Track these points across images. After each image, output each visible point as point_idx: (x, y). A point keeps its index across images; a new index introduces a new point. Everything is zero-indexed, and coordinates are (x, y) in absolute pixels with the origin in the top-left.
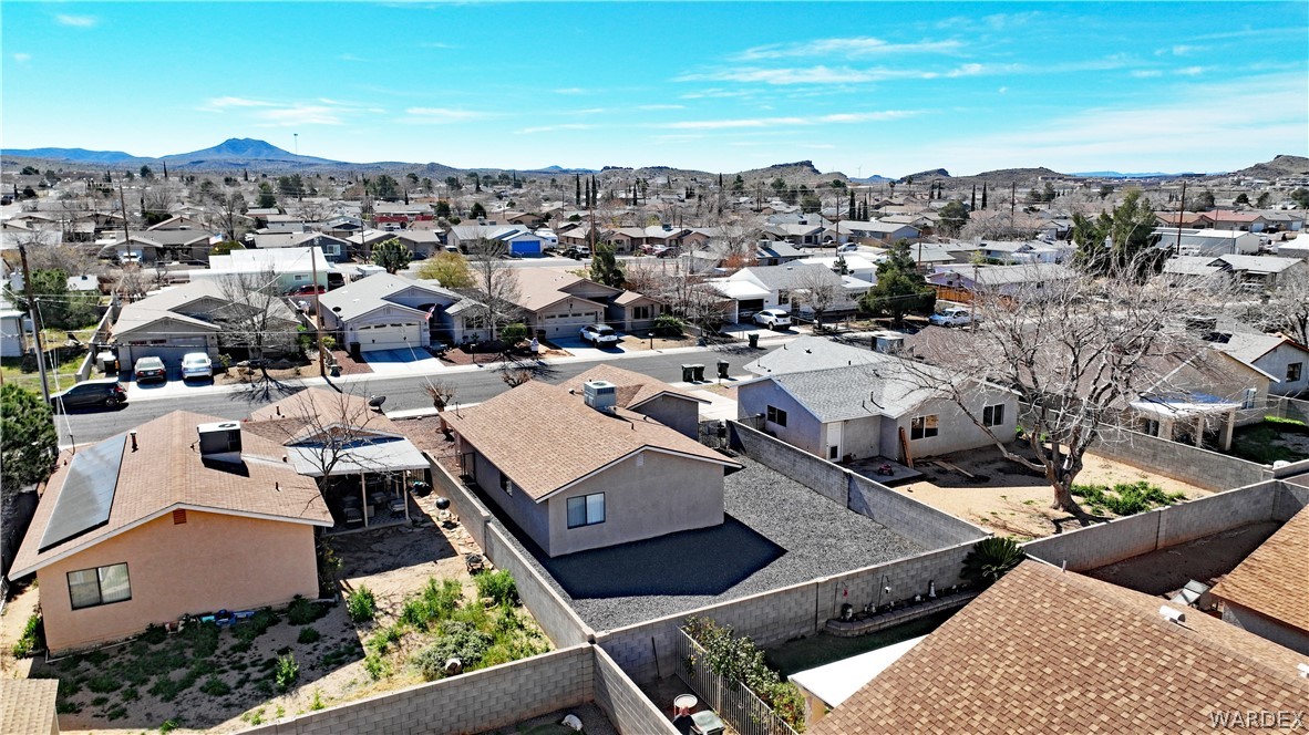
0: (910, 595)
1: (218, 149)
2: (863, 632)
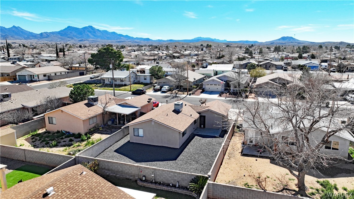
0: (169, 183)
1: (279, 39)
2: (143, 185)
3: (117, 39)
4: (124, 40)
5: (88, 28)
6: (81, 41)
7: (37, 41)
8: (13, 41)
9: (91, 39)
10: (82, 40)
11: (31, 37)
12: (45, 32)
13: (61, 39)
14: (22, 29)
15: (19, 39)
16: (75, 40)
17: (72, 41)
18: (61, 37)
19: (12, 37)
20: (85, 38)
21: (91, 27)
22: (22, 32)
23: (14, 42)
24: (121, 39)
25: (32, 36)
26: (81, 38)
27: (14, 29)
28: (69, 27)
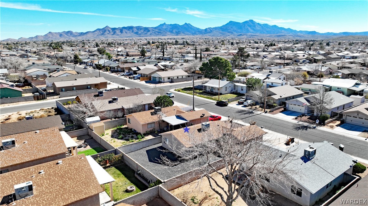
3: (277, 33)
4: (285, 34)
5: (248, 22)
6: (239, 35)
7: (201, 36)
8: (183, 36)
9: (250, 34)
10: (241, 35)
11: (197, 33)
12: (209, 27)
13: (222, 34)
14: (191, 25)
15: (188, 35)
16: (234, 35)
17: (231, 36)
18: (222, 32)
19: (183, 33)
20: (244, 33)
21: (252, 21)
22: (191, 28)
23: (183, 38)
24: (282, 33)
25: (199, 32)
26: (241, 32)
27: (185, 26)
28: (231, 22)
